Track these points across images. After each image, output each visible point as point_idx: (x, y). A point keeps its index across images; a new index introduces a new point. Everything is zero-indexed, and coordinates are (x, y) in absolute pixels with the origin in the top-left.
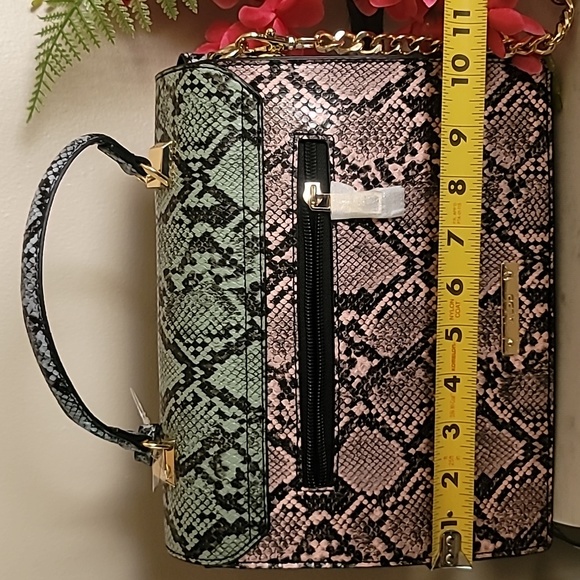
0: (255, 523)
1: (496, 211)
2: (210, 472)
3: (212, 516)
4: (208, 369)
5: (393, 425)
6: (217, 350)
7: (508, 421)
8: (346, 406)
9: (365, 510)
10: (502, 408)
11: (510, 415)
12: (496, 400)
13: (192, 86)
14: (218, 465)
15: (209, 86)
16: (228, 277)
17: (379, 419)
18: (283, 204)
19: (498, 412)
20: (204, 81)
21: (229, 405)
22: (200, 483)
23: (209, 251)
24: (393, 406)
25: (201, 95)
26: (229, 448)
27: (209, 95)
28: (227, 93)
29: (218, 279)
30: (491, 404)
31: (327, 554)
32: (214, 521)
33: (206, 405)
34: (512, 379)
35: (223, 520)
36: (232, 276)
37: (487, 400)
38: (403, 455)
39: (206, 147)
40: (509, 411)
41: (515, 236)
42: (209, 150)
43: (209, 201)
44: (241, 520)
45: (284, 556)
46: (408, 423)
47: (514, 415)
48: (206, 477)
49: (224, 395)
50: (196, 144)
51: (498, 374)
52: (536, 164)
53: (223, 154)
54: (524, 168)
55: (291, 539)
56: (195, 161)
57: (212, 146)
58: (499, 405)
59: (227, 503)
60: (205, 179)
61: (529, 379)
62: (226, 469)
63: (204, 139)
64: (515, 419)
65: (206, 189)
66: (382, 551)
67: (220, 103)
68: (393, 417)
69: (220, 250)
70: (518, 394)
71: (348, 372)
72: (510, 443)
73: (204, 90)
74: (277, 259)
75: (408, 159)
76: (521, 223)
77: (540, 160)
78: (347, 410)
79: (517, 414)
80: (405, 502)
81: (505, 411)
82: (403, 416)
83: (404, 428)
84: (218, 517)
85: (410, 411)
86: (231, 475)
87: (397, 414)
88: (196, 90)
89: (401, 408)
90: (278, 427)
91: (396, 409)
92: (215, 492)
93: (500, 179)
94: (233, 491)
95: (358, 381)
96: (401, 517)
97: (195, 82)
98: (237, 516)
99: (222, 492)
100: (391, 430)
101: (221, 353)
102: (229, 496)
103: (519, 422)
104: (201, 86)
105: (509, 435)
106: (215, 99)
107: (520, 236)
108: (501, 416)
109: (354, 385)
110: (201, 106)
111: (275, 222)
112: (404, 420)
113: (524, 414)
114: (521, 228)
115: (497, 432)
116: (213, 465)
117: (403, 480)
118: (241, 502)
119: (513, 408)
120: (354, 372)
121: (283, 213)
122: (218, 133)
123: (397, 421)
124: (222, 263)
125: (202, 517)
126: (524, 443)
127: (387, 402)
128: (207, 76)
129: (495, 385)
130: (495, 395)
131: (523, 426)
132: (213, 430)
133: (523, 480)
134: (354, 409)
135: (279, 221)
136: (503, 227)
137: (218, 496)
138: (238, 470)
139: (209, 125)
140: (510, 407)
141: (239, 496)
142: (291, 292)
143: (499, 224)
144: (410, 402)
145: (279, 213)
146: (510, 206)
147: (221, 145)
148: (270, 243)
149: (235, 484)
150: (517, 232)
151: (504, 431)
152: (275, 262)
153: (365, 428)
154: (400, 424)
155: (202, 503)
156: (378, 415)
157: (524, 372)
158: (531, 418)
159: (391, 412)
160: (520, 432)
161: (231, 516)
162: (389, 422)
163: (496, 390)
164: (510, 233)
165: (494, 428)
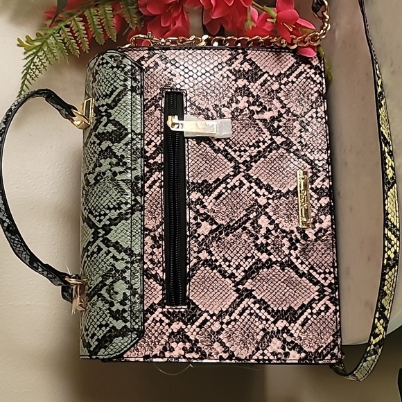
0: (134, 329)
1: (293, 140)
2: (106, 296)
3: (107, 325)
4: (107, 229)
5: (227, 269)
6: (113, 217)
7: (306, 272)
8: (195, 252)
9: (208, 323)
10: (302, 263)
11: (307, 269)
12: (297, 258)
13: (103, 64)
14: (112, 291)
15: (112, 62)
16: (120, 173)
17: (218, 264)
18: (155, 128)
19: (299, 266)
20: (109, 60)
21: (120, 252)
22: (100, 304)
23: (110, 158)
24: (226, 256)
25: (107, 68)
26: (119, 280)
27: (112, 67)
28: (123, 66)
29: (115, 174)
30: (294, 261)
31: (183, 353)
32: (108, 328)
33: (105, 253)
34: (308, 245)
35: (114, 327)
36: (123, 172)
37: (292, 258)
38: (234, 289)
39: (110, 97)
40: (307, 266)
41: (305, 155)
42: (112, 99)
43: (110, 128)
44: (125, 327)
45: (154, 353)
46: (237, 268)
47: (310, 269)
48: (104, 299)
49: (117, 246)
50: (104, 96)
51: (298, 241)
52: (317, 112)
53: (120, 100)
54: (309, 114)
55: (159, 341)
56: (103, 106)
57: (113, 96)
58: (299, 261)
59: (117, 315)
60: (109, 115)
61: (320, 245)
62: (117, 293)
63: (108, 93)
64: (311, 271)
65: (109, 121)
66: (220, 352)
67: (119, 72)
68: (227, 263)
69: (116, 157)
70: (312, 255)
71: (196, 231)
72: (308, 287)
73: (109, 65)
74: (151, 161)
75: (234, 105)
76: (309, 148)
77: (319, 110)
78: (195, 255)
79: (312, 268)
80: (235, 320)
81: (304, 266)
82: (234, 263)
83: (234, 271)
84: (111, 325)
85: (239, 260)
86: (120, 297)
87: (230, 261)
88: (105, 65)
89: (232, 258)
90: (151, 266)
91: (229, 258)
92: (109, 309)
93: (294, 121)
94: (121, 308)
95: (202, 237)
96: (233, 329)
97: (105, 61)
98: (123, 324)
99: (114, 309)
100: (226, 272)
101: (116, 219)
102: (118, 310)
103: (314, 274)
104: (107, 63)
105: (308, 281)
106: (115, 69)
107: (309, 155)
108: (301, 269)
109: (200, 239)
110: (107, 74)
111: (151, 139)
112: (234, 266)
113: (317, 268)
114: (309, 150)
115: (299, 279)
116: (108, 291)
117: (235, 305)
118: (125, 315)
119: (310, 264)
120: (199, 231)
121: (155, 134)
122: (117, 88)
123: (229, 266)
124: (117, 164)
125: (101, 326)
126: (318, 287)
127: (223, 253)
128: (111, 57)
129: (296, 249)
130: (297, 255)
131: (317, 276)
132: (109, 268)
133: (319, 313)
134: (200, 255)
135: (153, 139)
136: (297, 150)
137: (111, 312)
138: (124, 294)
139: (111, 84)
140: (307, 263)
141: (124, 311)
142: (159, 181)
143: (295, 148)
144: (239, 255)
145: (153, 134)
146: (301, 137)
147: (118, 95)
148: (147, 152)
149: (122, 303)
150: (307, 153)
151: (304, 278)
152: (150, 163)
153: (207, 268)
154: (232, 268)
155: (101, 317)
156: (216, 261)
157: (316, 240)
158: (322, 271)
159: (225, 260)
160: (315, 281)
161: (119, 325)
162: (224, 266)
163: (297, 251)
164: (302, 153)
165: (296, 276)
